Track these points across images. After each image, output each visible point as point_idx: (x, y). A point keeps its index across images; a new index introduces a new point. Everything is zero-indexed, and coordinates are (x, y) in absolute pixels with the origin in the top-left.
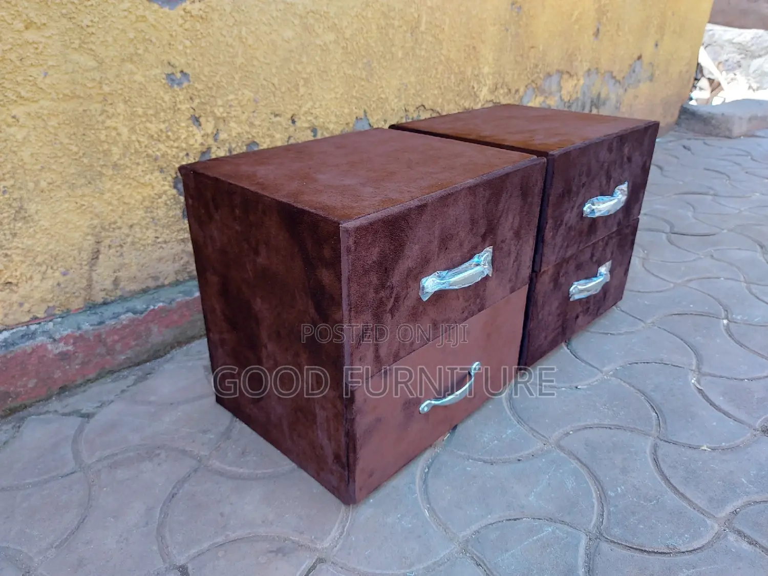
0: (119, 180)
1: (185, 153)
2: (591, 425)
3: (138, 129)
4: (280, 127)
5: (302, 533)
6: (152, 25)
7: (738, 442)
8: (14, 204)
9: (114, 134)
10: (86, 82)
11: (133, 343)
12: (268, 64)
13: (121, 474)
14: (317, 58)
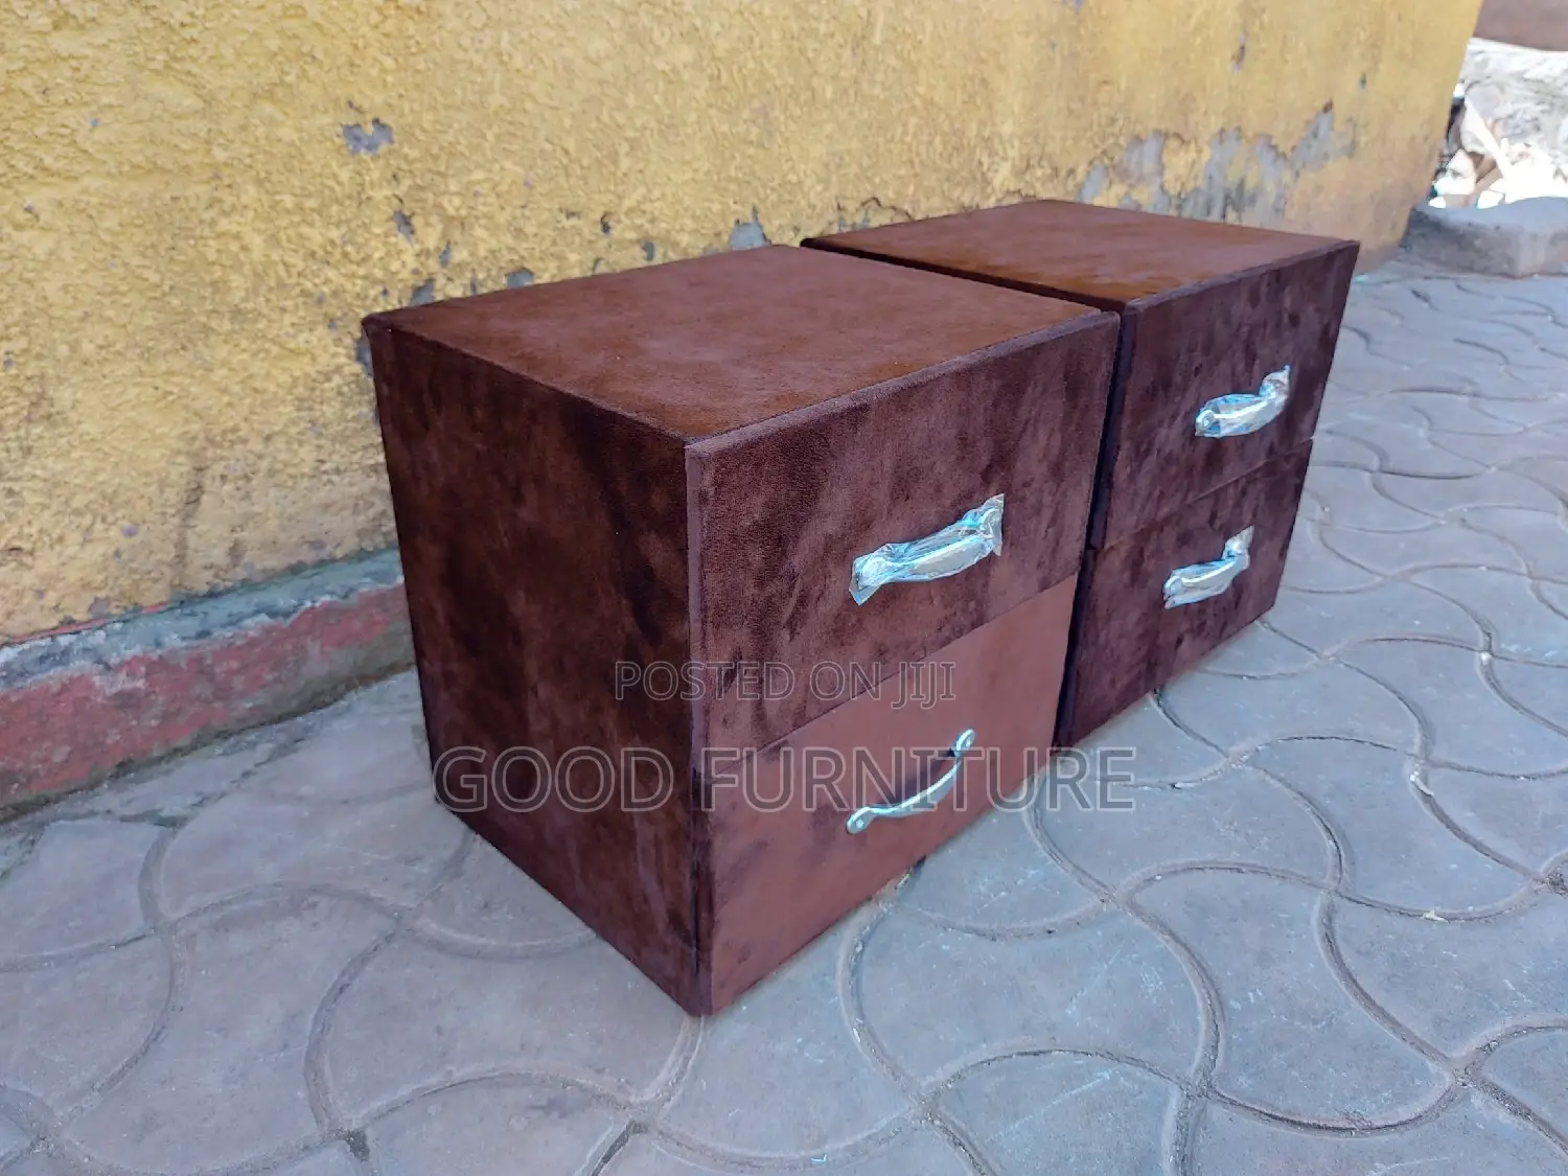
0: (244, 344)
1: (381, 289)
2: (1202, 863)
3: (284, 238)
4: (577, 240)
5: (600, 1071)
6: (316, 24)
7: (1500, 904)
8: (28, 389)
9: (234, 247)
10: (177, 140)
11: (269, 677)
12: (555, 108)
13: (238, 942)
14: (657, 98)
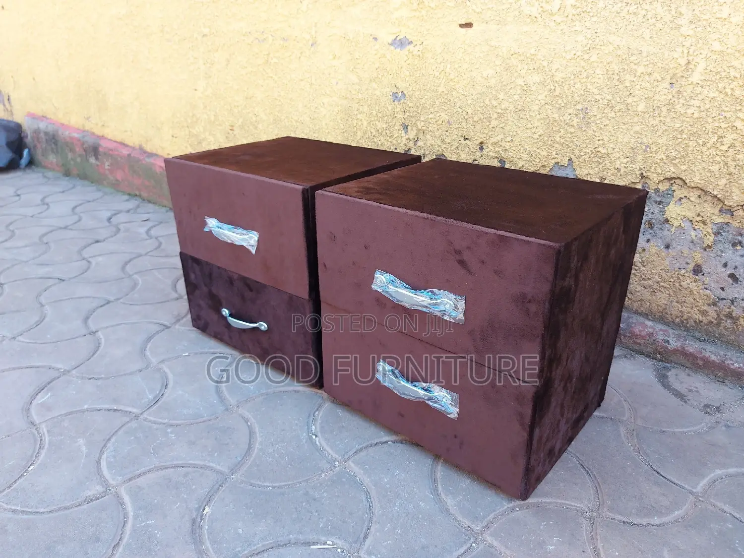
4: (467, 149)
6: (388, 60)
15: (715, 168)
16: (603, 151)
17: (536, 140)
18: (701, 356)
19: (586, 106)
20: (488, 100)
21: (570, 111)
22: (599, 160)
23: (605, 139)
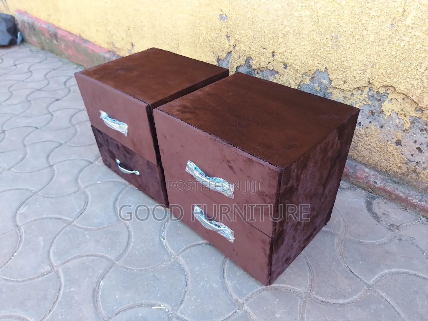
4: (264, 55)
15: (415, 83)
16: (346, 64)
17: (306, 54)
18: (394, 193)
19: (337, 34)
20: (277, 25)
21: (328, 36)
22: (344, 70)
23: (348, 57)
